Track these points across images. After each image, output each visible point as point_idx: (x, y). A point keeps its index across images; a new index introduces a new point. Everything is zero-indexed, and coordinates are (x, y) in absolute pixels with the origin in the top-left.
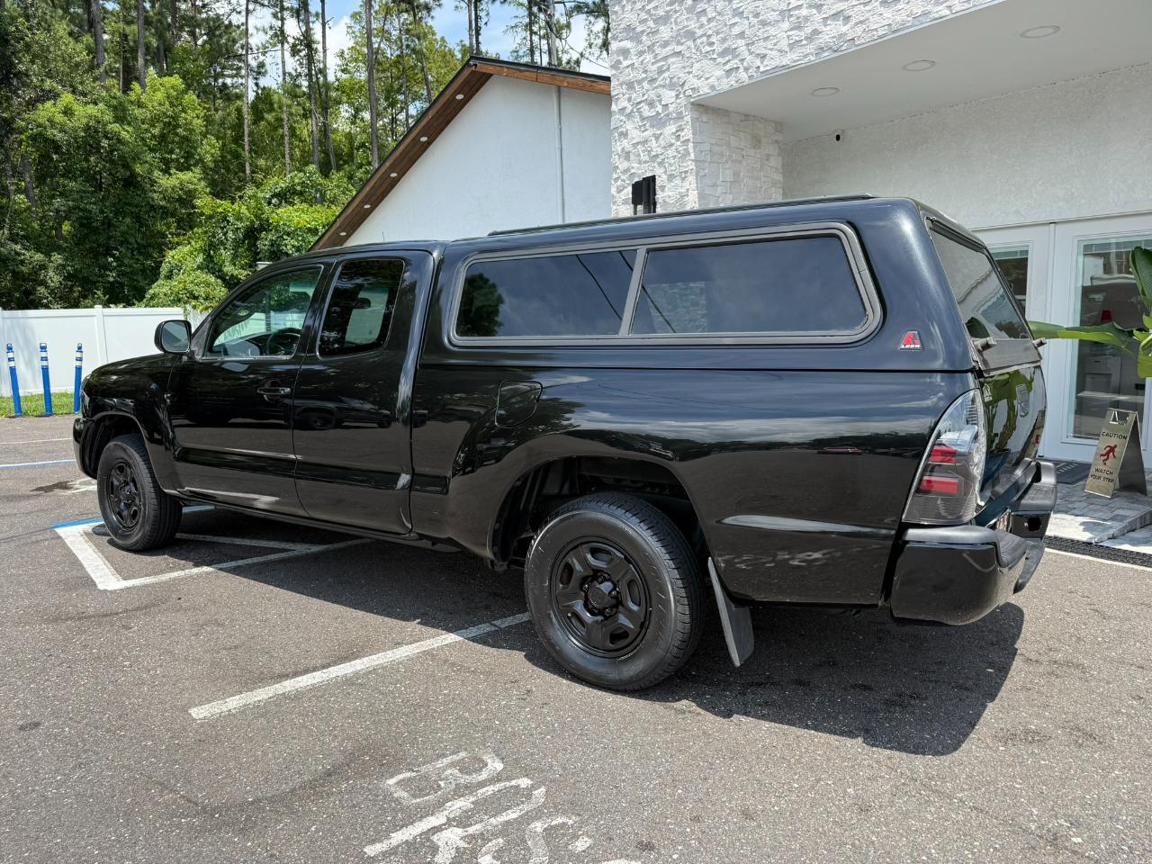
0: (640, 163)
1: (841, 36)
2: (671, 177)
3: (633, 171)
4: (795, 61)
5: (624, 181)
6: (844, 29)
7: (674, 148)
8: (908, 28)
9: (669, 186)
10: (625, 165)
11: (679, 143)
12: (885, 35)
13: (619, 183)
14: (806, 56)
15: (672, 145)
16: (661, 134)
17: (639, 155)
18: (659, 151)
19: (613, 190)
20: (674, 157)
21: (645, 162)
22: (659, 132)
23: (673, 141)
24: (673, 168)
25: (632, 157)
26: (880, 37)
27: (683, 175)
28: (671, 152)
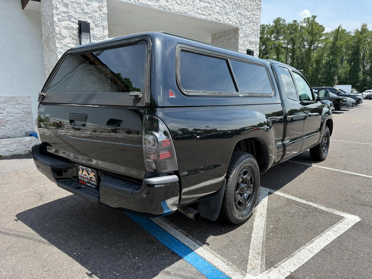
0: (76, 12)
1: (167, 6)
2: (97, 26)
3: (71, 14)
4: (152, 5)
5: (64, 17)
6: (167, 4)
7: (97, 13)
8: (182, 13)
9: (95, 29)
10: (65, 9)
11: (101, 13)
12: (177, 12)
13: (60, 16)
14: (156, 6)
15: (97, 12)
16: (90, 4)
17: (75, 8)
18: (89, 12)
19: (55, 19)
20: (99, 18)
21: (79, 13)
22: (89, 3)
23: (98, 11)
24: (98, 22)
25: (70, 7)
26: (176, 12)
27: (105, 28)
28: (97, 15)
